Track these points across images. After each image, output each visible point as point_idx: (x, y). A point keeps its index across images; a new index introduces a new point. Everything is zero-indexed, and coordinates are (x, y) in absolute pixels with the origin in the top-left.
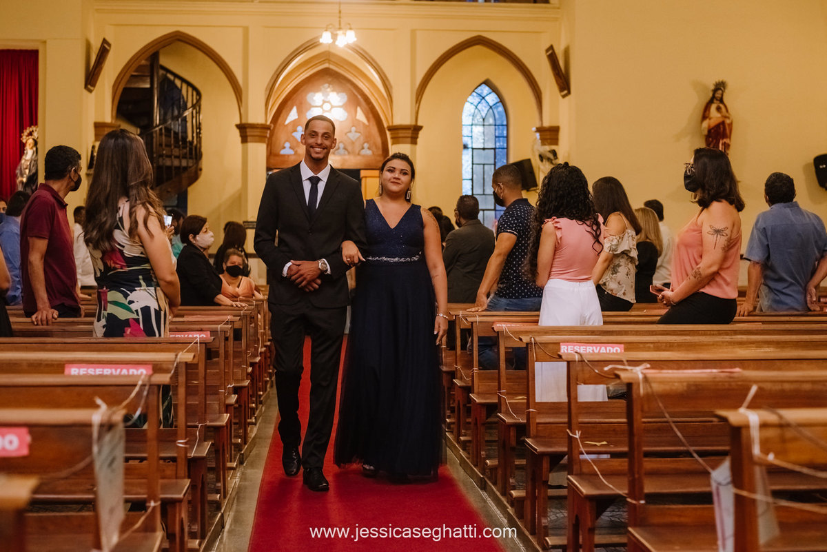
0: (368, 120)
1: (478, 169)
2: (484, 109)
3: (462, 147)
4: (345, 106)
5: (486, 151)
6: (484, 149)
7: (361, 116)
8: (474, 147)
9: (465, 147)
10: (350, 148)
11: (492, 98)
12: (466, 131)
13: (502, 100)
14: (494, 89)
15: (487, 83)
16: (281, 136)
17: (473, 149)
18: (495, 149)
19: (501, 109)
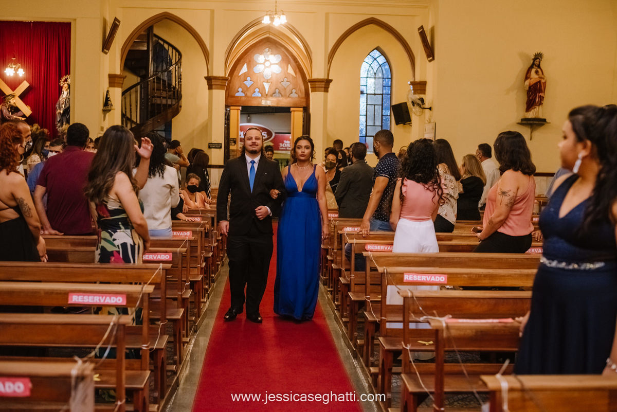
0: (296, 74)
1: (371, 108)
2: (375, 66)
3: (360, 92)
4: (280, 64)
5: (376, 95)
6: (375, 94)
7: (290, 70)
8: (368, 93)
9: (362, 93)
10: (282, 93)
11: (382, 60)
12: (363, 82)
13: (388, 61)
14: (383, 54)
15: (378, 49)
16: (236, 83)
17: (367, 94)
18: (382, 94)
19: (387, 67)
